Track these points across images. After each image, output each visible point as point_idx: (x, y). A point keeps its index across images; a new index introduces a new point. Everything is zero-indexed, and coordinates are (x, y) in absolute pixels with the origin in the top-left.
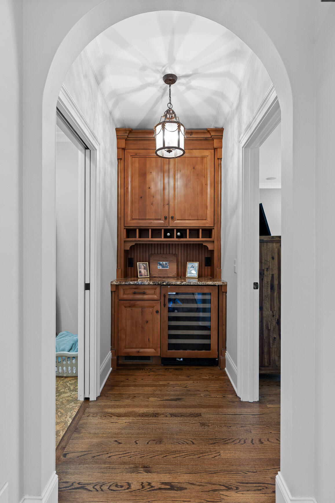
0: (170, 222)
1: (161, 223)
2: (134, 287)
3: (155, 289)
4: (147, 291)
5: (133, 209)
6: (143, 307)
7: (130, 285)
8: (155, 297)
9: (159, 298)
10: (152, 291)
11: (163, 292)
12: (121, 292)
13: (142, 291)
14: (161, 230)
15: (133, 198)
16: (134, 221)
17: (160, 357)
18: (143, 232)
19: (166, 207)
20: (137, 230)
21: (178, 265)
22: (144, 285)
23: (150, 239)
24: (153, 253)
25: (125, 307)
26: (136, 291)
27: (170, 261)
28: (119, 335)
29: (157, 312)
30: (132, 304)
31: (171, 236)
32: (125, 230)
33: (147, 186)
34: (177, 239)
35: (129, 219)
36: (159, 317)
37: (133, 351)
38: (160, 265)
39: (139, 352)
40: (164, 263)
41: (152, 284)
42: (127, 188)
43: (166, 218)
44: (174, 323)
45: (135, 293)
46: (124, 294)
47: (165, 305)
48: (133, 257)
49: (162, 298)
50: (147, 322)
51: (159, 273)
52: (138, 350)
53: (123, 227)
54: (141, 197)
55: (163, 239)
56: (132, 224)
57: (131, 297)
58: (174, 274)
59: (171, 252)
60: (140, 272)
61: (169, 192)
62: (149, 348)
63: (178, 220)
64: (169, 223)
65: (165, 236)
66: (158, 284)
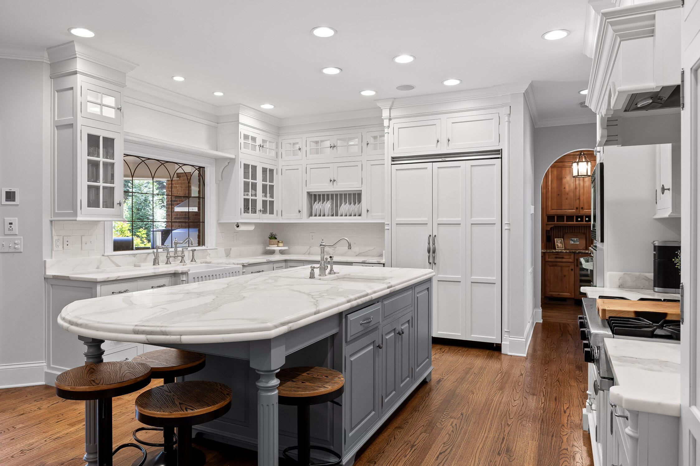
0: (581, 211)
1: (574, 212)
2: (556, 253)
3: (571, 255)
4: (564, 256)
5: (552, 202)
6: (561, 267)
7: (553, 252)
8: (571, 260)
9: (573, 261)
10: (568, 257)
11: (576, 258)
12: (547, 257)
13: (561, 256)
14: (573, 216)
15: (553, 195)
16: (554, 211)
17: (573, 299)
18: (560, 218)
19: (578, 201)
20: (556, 217)
21: (586, 241)
22: (563, 252)
23: (565, 222)
24: (566, 232)
25: (550, 266)
26: (557, 256)
27: (580, 238)
28: (546, 283)
29: (572, 270)
30: (554, 264)
31: (582, 220)
32: (547, 217)
33: (563, 187)
34: (586, 223)
35: (550, 209)
36: (573, 273)
37: (555, 294)
38: (572, 240)
39: (559, 294)
40: (575, 239)
41: (568, 252)
42: (548, 189)
43: (577, 208)
44: (583, 278)
45: (556, 258)
46: (549, 258)
47: (577, 266)
48: (550, 235)
49: (576, 261)
50: (565, 276)
51: (572, 246)
52: (558, 293)
53: (545, 215)
54: (559, 195)
55: (575, 223)
56: (552, 212)
57: (554, 260)
58: (583, 247)
59: (581, 231)
60: (557, 245)
61: (579, 190)
62: (566, 293)
63: (586, 209)
64: (579, 211)
65: (577, 221)
66: (573, 252)
